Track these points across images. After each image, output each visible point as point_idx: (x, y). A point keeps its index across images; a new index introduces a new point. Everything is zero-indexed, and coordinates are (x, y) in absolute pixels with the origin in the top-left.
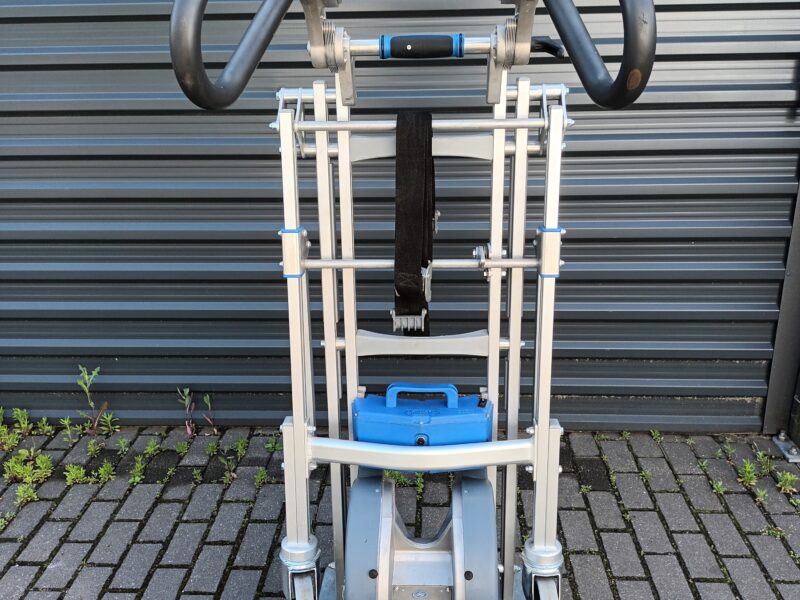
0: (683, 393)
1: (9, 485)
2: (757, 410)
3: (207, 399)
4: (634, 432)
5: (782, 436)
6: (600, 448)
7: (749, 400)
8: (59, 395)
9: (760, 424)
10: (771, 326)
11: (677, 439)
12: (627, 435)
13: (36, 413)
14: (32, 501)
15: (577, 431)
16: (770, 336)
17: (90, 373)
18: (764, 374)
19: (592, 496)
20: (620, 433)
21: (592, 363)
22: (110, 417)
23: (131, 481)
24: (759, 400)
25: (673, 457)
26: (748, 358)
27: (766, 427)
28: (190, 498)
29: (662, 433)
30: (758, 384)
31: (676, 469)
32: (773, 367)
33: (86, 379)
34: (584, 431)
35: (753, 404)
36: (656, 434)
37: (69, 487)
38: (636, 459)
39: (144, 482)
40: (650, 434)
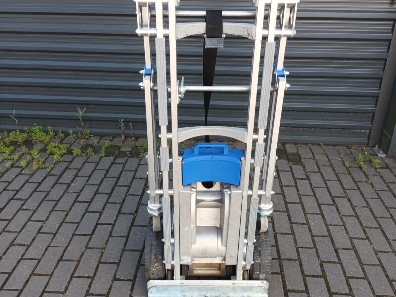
0: (336, 128)
1: (49, 156)
2: (367, 135)
3: (130, 124)
4: (313, 144)
5: (377, 147)
6: (298, 150)
7: (363, 131)
8: (66, 121)
9: (367, 141)
10: (375, 98)
11: (331, 147)
12: (310, 145)
13: (57, 129)
14: (60, 162)
15: (288, 143)
16: (375, 103)
17: (81, 111)
18: (371, 119)
19: (293, 167)
20: (307, 144)
21: (297, 113)
22: (88, 131)
23: (101, 155)
24: (368, 131)
25: (329, 154)
26: (364, 112)
27: (370, 143)
28: (126, 162)
29: (325, 144)
30: (368, 124)
31: (329, 158)
32: (375, 116)
33: (80, 113)
34: (292, 143)
35: (365, 133)
36: (322, 144)
37: (75, 157)
38: (313, 154)
39: (106, 156)
40: (320, 145)
